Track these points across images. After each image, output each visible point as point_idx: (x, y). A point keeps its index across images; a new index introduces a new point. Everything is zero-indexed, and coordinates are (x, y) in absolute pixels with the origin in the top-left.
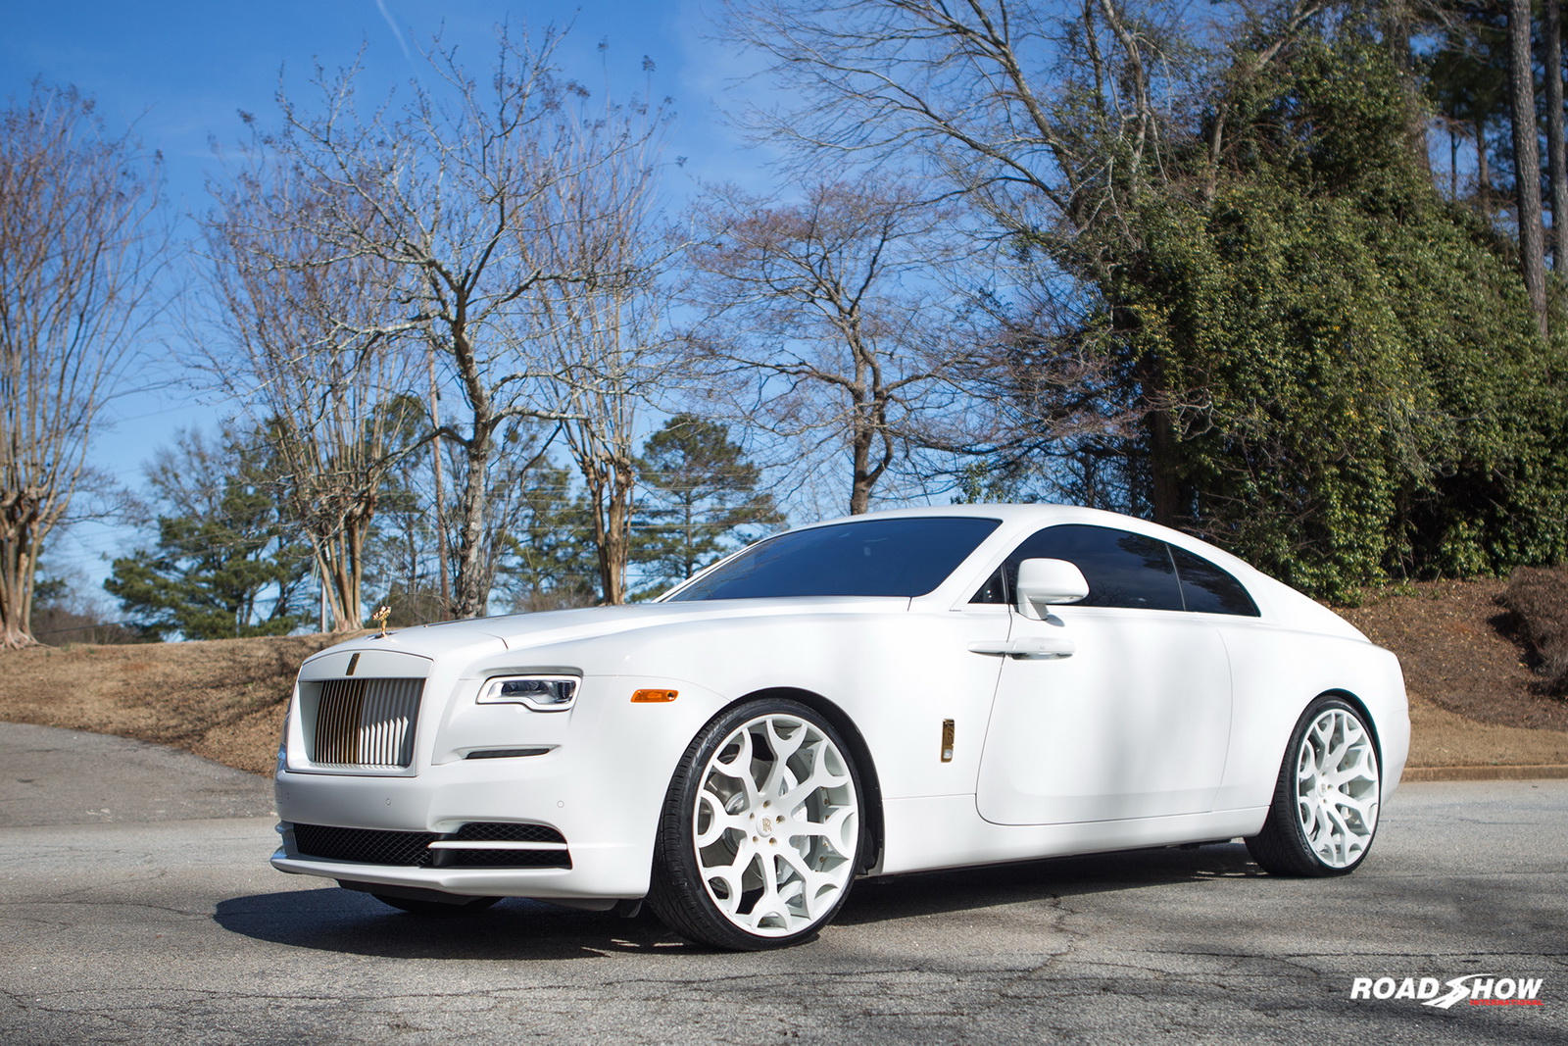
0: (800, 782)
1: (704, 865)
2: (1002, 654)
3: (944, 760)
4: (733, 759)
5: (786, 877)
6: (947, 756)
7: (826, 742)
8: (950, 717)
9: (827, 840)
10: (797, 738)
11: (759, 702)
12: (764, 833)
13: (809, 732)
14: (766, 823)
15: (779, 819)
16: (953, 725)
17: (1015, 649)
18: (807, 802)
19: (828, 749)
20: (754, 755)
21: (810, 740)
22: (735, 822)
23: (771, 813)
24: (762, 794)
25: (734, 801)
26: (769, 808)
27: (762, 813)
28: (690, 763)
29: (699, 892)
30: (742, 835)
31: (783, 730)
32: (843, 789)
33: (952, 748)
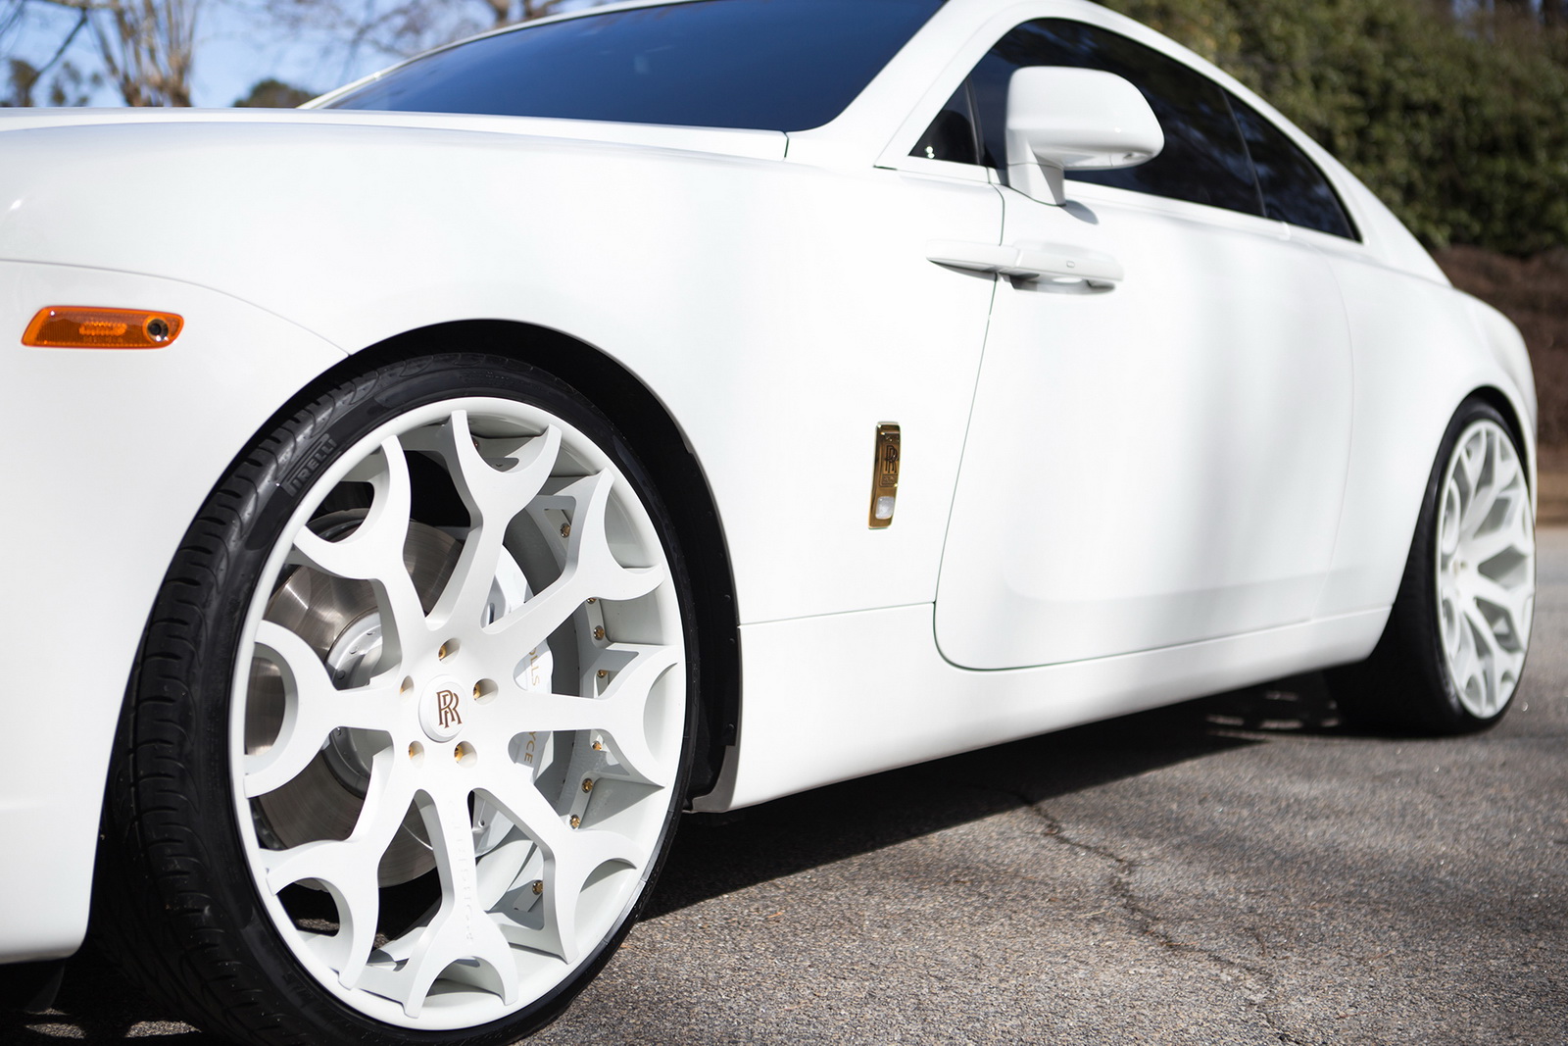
0: (536, 585)
1: (262, 845)
2: (991, 273)
3: (877, 523)
4: (353, 524)
5: (494, 839)
6: (882, 513)
7: (607, 479)
8: (890, 418)
9: (609, 739)
10: (535, 464)
11: (429, 363)
12: (441, 731)
13: (565, 448)
14: (448, 707)
15: (482, 688)
16: (897, 438)
17: (1019, 264)
18: (555, 641)
19: (614, 500)
20: (417, 513)
21: (566, 473)
22: (357, 709)
23: (458, 674)
24: (437, 620)
25: (355, 641)
26: (453, 660)
27: (433, 675)
28: (221, 538)
29: (251, 932)
30: (380, 741)
31: (496, 443)
32: (648, 604)
33: (893, 493)
